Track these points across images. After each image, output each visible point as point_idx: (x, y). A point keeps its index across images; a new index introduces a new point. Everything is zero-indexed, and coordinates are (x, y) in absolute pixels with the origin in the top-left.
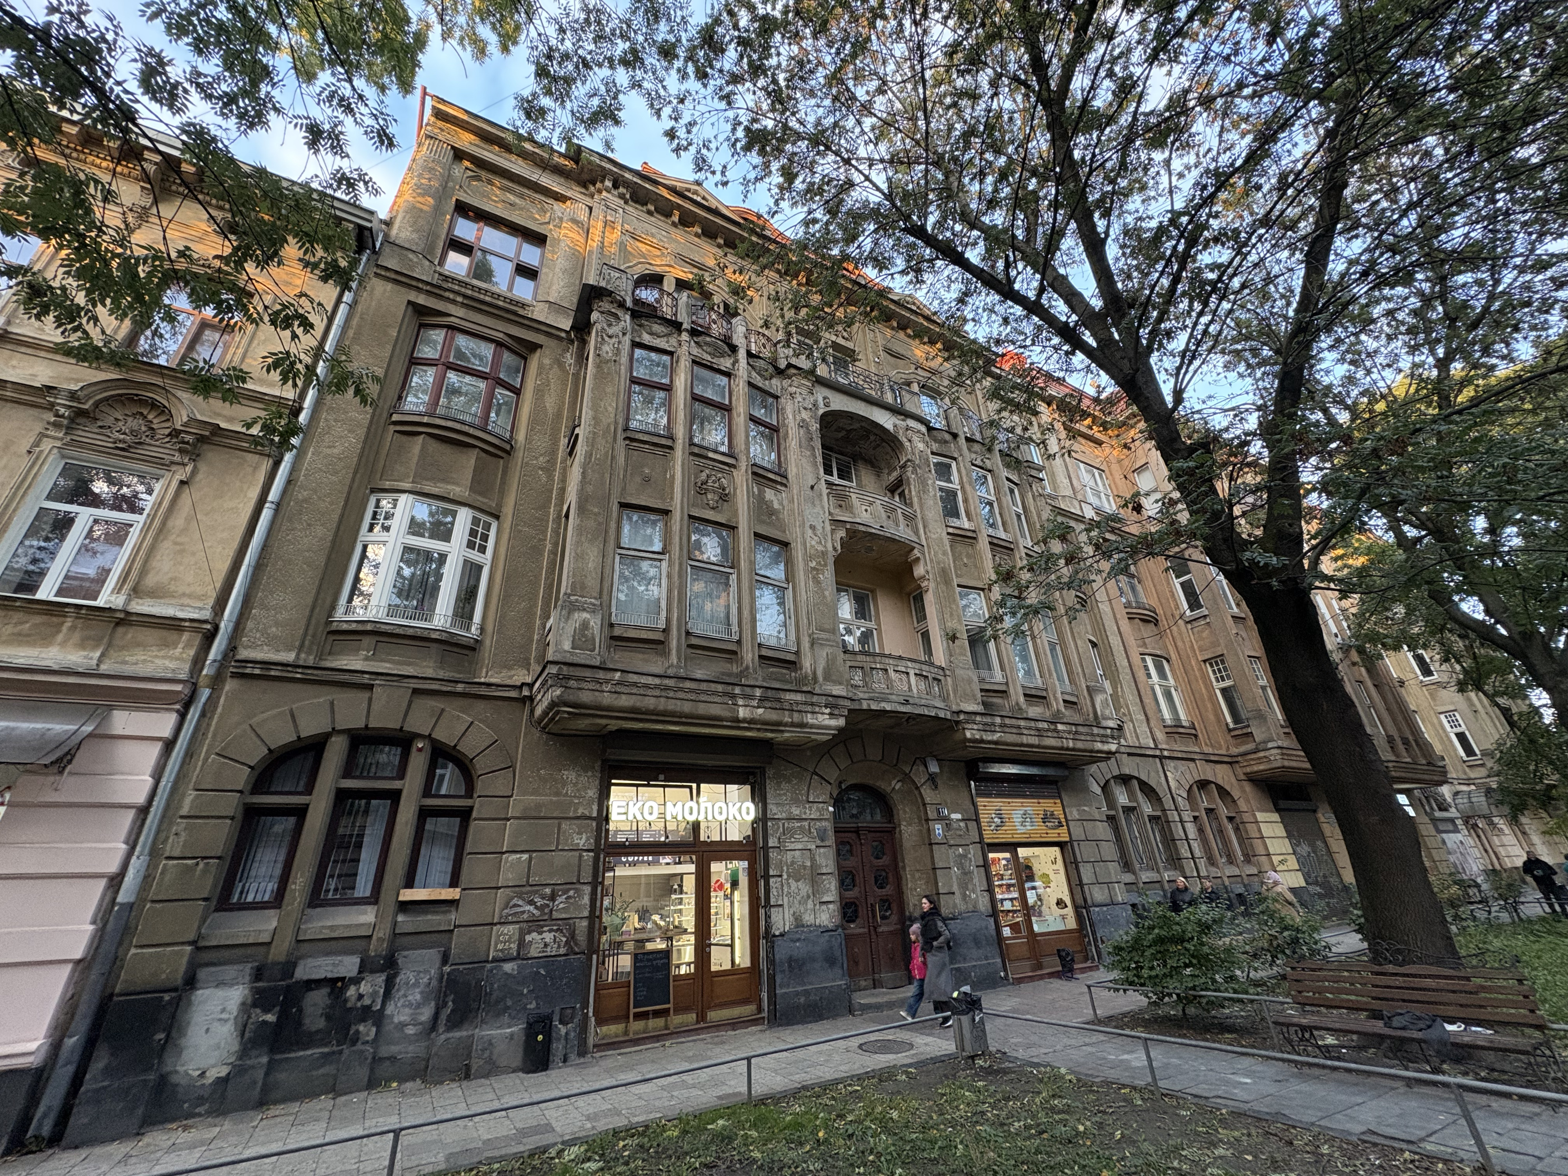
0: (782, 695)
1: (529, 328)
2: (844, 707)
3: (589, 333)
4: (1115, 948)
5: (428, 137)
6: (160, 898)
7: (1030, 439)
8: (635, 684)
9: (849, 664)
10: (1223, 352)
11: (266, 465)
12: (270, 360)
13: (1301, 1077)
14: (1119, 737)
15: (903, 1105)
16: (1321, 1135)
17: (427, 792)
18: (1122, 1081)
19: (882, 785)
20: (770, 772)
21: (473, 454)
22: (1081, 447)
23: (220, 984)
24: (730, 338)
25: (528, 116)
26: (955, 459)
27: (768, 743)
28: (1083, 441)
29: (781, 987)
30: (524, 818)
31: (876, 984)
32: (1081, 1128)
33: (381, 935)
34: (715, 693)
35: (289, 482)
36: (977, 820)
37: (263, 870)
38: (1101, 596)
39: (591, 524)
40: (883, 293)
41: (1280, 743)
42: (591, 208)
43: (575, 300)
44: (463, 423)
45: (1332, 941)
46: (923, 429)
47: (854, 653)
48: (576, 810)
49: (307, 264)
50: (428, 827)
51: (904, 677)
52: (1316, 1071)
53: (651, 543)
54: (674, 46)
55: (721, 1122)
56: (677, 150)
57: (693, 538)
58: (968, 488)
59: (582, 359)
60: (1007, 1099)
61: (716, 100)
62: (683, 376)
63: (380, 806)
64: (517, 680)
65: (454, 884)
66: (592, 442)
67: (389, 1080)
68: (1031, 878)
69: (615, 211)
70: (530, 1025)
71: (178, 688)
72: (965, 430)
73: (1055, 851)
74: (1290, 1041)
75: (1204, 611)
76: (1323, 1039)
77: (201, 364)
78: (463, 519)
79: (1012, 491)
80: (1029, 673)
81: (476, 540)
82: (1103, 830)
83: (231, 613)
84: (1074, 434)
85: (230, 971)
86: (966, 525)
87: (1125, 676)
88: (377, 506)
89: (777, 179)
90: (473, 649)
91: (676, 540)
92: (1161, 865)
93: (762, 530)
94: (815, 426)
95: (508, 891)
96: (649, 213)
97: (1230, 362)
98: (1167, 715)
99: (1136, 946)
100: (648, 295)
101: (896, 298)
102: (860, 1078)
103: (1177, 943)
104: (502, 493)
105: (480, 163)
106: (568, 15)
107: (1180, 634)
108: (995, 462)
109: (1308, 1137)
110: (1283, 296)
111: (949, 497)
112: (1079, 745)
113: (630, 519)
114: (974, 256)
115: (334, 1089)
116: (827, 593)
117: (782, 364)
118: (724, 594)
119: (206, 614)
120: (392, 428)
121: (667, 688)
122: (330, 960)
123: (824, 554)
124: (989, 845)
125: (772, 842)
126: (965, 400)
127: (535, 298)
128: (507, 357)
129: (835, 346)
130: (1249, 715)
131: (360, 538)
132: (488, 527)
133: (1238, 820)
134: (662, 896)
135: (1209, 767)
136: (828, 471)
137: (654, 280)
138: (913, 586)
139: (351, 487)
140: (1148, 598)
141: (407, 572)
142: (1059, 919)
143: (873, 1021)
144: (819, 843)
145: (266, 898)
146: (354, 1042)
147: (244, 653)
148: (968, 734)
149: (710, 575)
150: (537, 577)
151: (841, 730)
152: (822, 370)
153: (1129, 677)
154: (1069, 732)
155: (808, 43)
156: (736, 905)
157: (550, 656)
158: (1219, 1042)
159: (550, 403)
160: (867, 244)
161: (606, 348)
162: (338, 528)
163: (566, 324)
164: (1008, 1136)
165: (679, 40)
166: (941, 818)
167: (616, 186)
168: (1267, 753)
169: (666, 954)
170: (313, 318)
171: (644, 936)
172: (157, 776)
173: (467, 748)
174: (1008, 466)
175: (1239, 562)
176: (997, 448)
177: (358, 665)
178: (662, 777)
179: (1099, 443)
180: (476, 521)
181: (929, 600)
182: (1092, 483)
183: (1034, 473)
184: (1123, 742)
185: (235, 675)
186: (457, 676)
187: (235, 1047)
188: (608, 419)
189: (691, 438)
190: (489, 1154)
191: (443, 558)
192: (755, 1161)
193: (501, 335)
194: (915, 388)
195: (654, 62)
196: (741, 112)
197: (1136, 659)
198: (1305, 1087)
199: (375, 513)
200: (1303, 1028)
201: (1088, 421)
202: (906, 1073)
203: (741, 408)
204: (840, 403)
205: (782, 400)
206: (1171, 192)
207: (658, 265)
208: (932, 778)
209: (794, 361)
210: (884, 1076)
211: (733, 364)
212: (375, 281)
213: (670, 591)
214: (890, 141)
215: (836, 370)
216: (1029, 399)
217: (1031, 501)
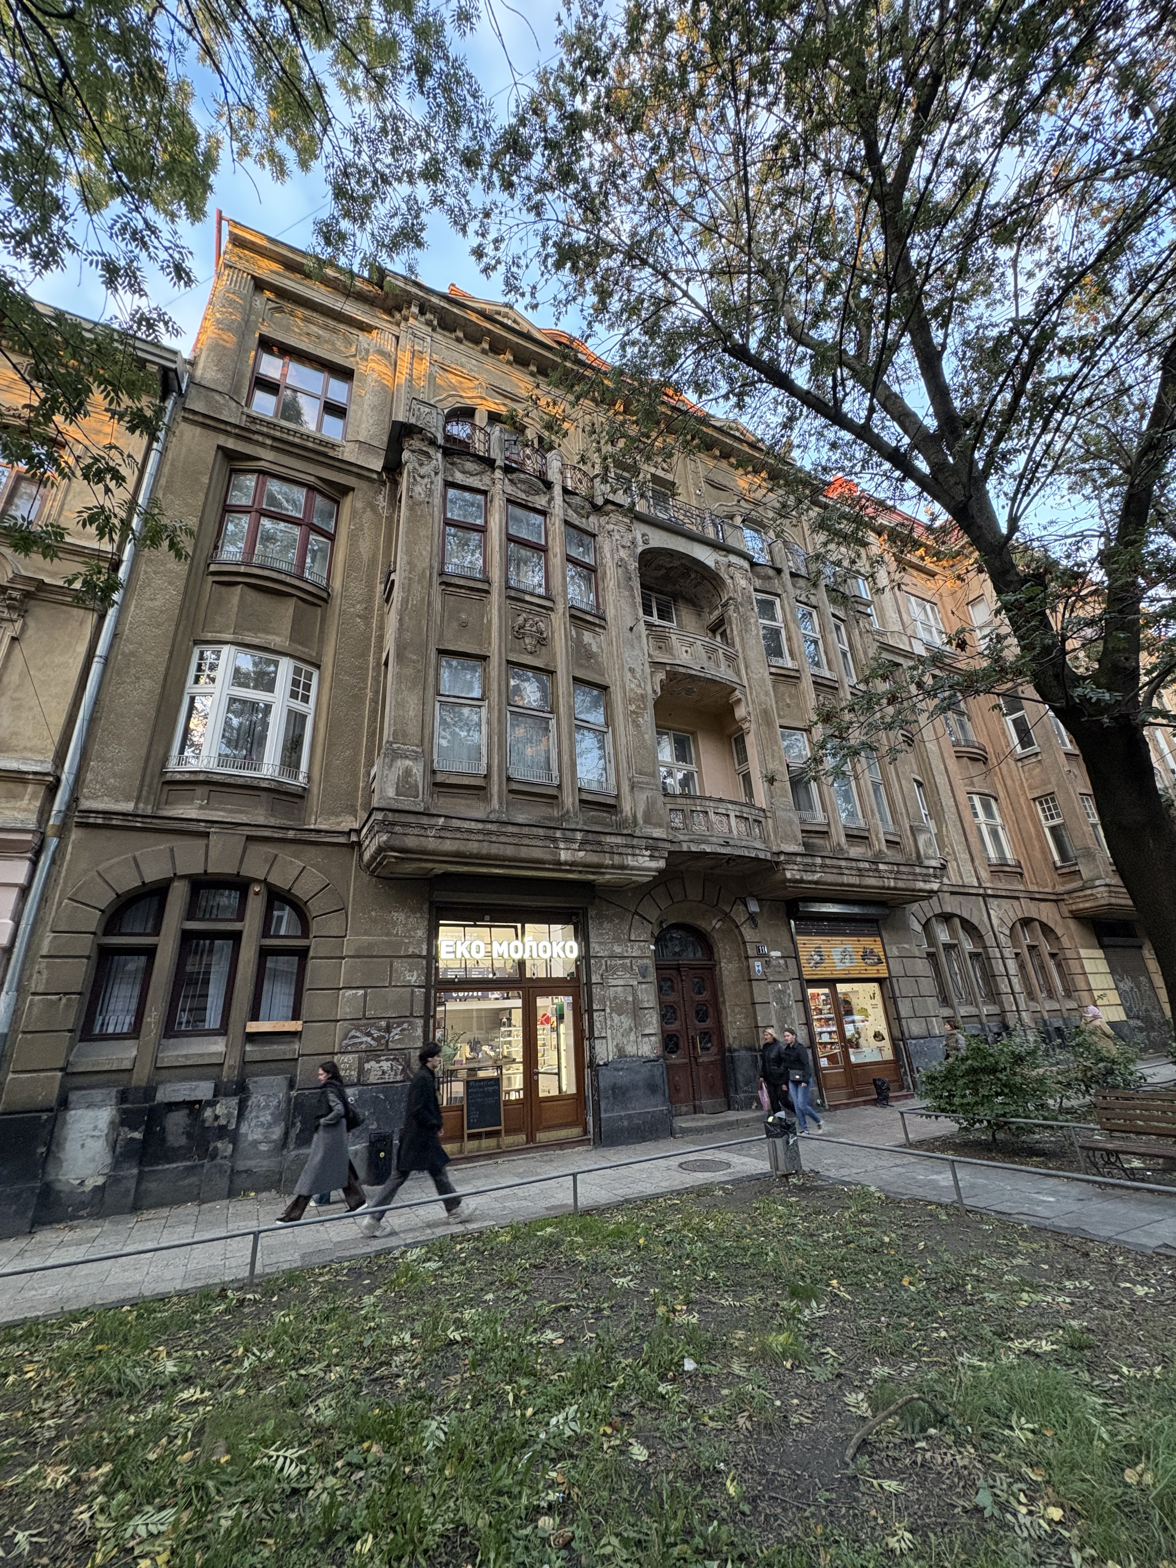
0: (603, 838)
1: (340, 470)
2: (664, 849)
3: (401, 474)
4: (928, 1077)
5: (227, 266)
6: (30, 1029)
7: (858, 572)
8: (458, 829)
9: (669, 806)
10: (1069, 472)
11: (91, 619)
12: (85, 515)
13: (1105, 1197)
14: (942, 876)
15: (720, 1218)
16: (1116, 1247)
17: (266, 933)
18: (929, 1198)
19: (703, 924)
20: (592, 913)
21: (291, 603)
22: (913, 579)
23: (90, 1106)
24: (545, 474)
25: (328, 242)
26: (779, 596)
27: (590, 884)
28: (915, 573)
29: (606, 1111)
30: (358, 957)
31: (696, 1110)
32: (887, 1239)
33: (232, 1063)
34: (537, 837)
35: (115, 635)
36: (797, 958)
37: (120, 1005)
38: (928, 734)
39: (409, 671)
40: (705, 420)
41: (1108, 881)
42: (397, 338)
43: (385, 439)
44: (279, 571)
45: (1147, 1072)
46: (746, 565)
47: (674, 796)
48: (406, 950)
49: (114, 413)
50: (269, 964)
51: (724, 819)
52: (1118, 1191)
53: (471, 689)
54: (477, 153)
55: (549, 1230)
56: (486, 270)
57: (512, 683)
58: (792, 626)
59: (394, 500)
60: (819, 1213)
61: (524, 211)
62: (497, 516)
63: (223, 946)
64: (345, 826)
65: (296, 1016)
66: (407, 589)
67: (246, 1190)
68: (849, 1012)
69: (423, 339)
70: (372, 1144)
71: (29, 837)
72: (789, 565)
73: (874, 987)
74: (1095, 1165)
75: (1036, 748)
76: (1129, 1162)
77: (20, 521)
78: (285, 669)
79: (838, 628)
80: (852, 815)
81: (300, 690)
82: (923, 967)
83: (71, 767)
84: (903, 565)
85: (97, 1095)
86: (790, 664)
87: (950, 815)
88: (201, 658)
89: (592, 299)
90: (302, 797)
91: (495, 686)
92: (980, 1000)
93: (579, 674)
94: (634, 565)
95: (346, 1024)
96: (458, 340)
97: (1076, 483)
98: (992, 853)
99: (950, 1075)
100: (459, 430)
101: (718, 424)
102: (679, 1193)
103: (989, 1074)
104: (322, 641)
105: (282, 293)
106: (363, 124)
107: (1010, 771)
108: (821, 597)
109: (1104, 1249)
110: (1136, 409)
111: (773, 634)
112: (901, 884)
113: (450, 666)
114: (801, 377)
115: (200, 1198)
116: (646, 737)
117: (600, 501)
118: (544, 739)
119: (48, 767)
120: (211, 579)
121: (490, 833)
122: (187, 1085)
123: (643, 697)
124: (808, 981)
125: (595, 979)
126: (791, 534)
127: (344, 437)
128: (320, 501)
129: (655, 478)
130: (1077, 853)
131: (187, 691)
132: (309, 676)
133: (1061, 956)
134: (492, 1029)
135: (1033, 905)
136: (648, 611)
137: (465, 414)
138: (734, 727)
139: (174, 640)
140: (977, 735)
141: (235, 722)
142: (876, 1052)
143: (694, 1143)
144: (641, 979)
145: (125, 1030)
146: (213, 1157)
147: (86, 804)
148: (788, 875)
149: (529, 721)
150: (360, 726)
151: (660, 871)
152: (641, 507)
153: (955, 817)
154: (891, 872)
155: (622, 140)
156: (562, 1037)
157: (375, 803)
158: (1027, 1164)
159: (365, 547)
160: (689, 365)
161: (418, 489)
162: (165, 680)
163: (377, 464)
164: (817, 1245)
165: (482, 148)
166: (760, 956)
167: (422, 312)
168: (1094, 891)
169: (496, 1082)
170: (124, 471)
171: (476, 1065)
172: (17, 919)
173: (301, 891)
174: (833, 601)
175: (1069, 698)
176: (823, 583)
177: (193, 814)
178: (487, 917)
179: (933, 575)
180: (297, 671)
181: (751, 741)
182: (922, 617)
183: (861, 608)
184: (946, 881)
185: (80, 825)
186: (288, 823)
187: (108, 1160)
188: (423, 564)
189: (507, 581)
190: (338, 1254)
191: (268, 708)
192: (580, 1263)
193: (312, 479)
194: (738, 520)
195: (456, 173)
196: (551, 224)
197: (962, 797)
198: (1108, 1206)
199: (200, 665)
200: (1109, 1152)
201: (921, 551)
202: (723, 1189)
203: (557, 549)
204: (659, 540)
205: (599, 539)
206: (1016, 296)
207: (469, 396)
208: (752, 918)
209: (611, 497)
210: (701, 1192)
211: (549, 502)
212: (184, 426)
213: (490, 737)
214: (713, 247)
215: (656, 505)
216: (857, 529)
217: (858, 638)
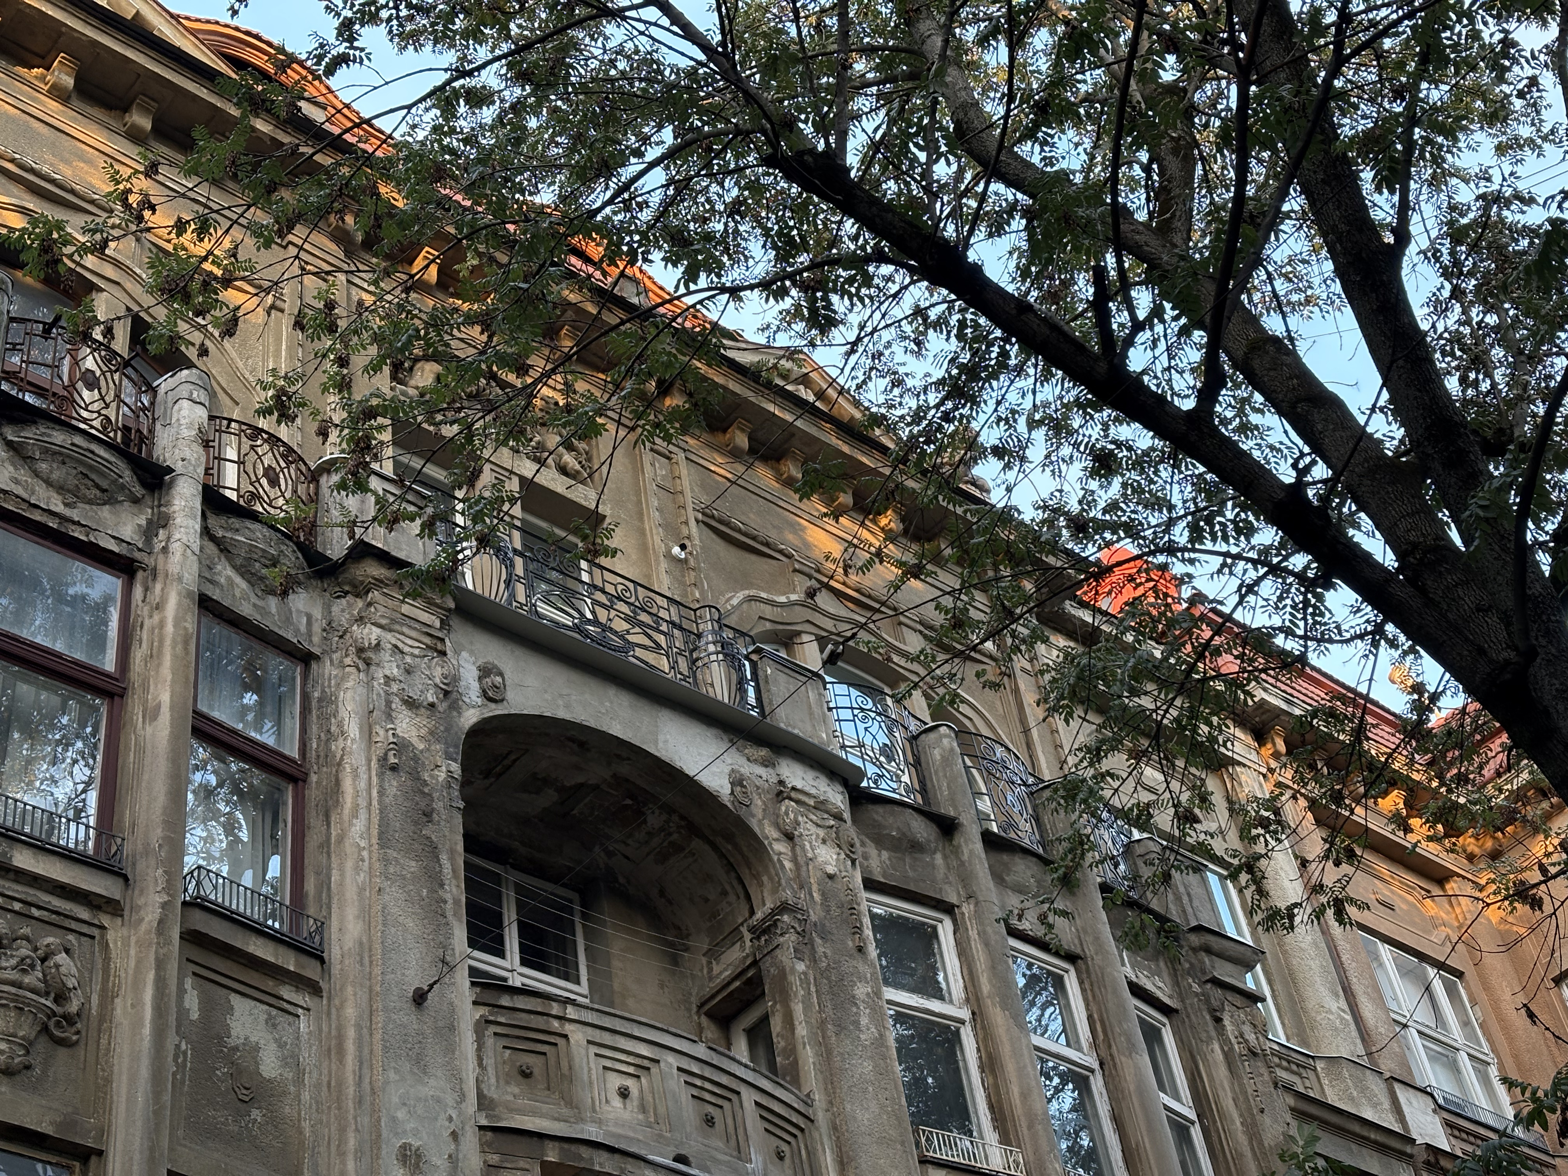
7: (1205, 851)
22: (1379, 887)
24: (146, 439)
26: (949, 909)
28: (1383, 867)
40: (705, 342)
46: (837, 798)
58: (998, 1017)
72: (978, 807)
79: (1152, 1036)
86: (997, 1157)
94: (444, 769)
108: (1090, 927)
117: (335, 547)
126: (981, 707)
129: (533, 496)
136: (485, 935)
152: (481, 576)
174: (1132, 942)
176: (1092, 878)
179: (1437, 876)
183: (1225, 972)
194: (810, 652)
201: (1394, 801)
203: (161, 691)
204: (542, 691)
205: (327, 669)
209: (377, 537)
211: (150, 531)
215: (532, 578)
216: (1194, 715)
217: (1222, 1072)
